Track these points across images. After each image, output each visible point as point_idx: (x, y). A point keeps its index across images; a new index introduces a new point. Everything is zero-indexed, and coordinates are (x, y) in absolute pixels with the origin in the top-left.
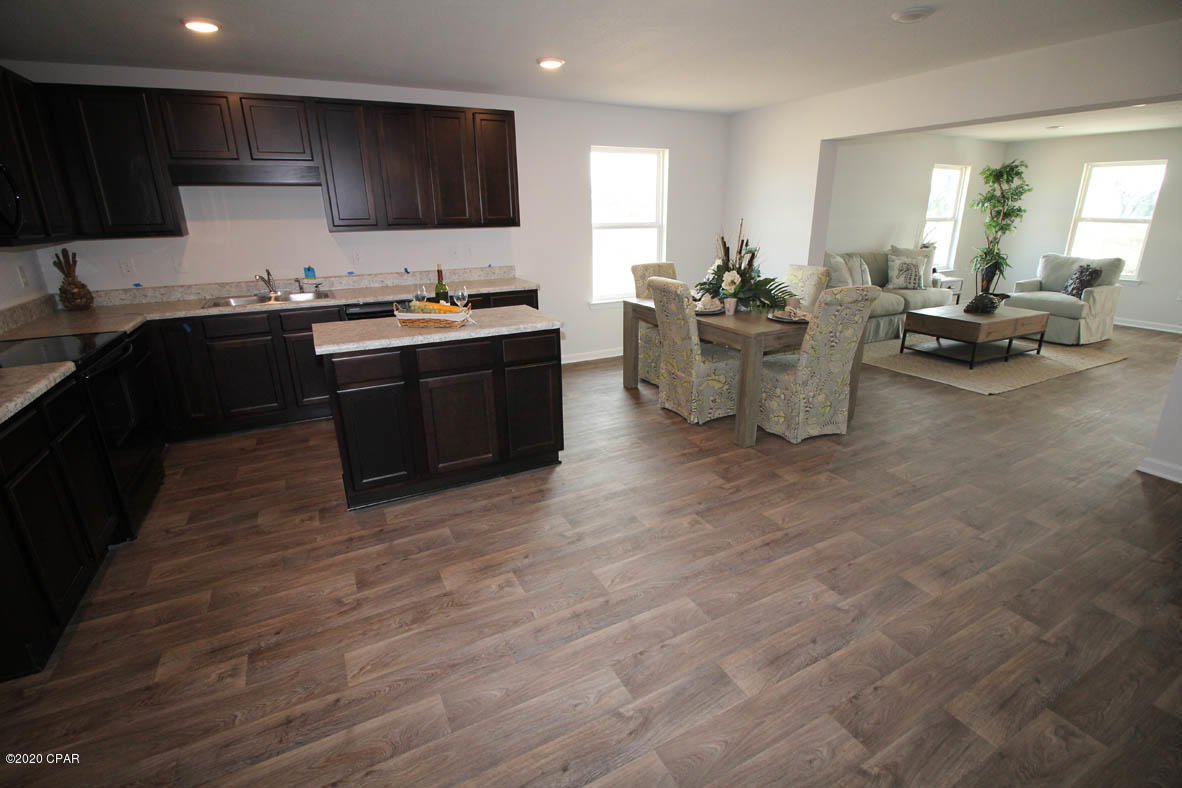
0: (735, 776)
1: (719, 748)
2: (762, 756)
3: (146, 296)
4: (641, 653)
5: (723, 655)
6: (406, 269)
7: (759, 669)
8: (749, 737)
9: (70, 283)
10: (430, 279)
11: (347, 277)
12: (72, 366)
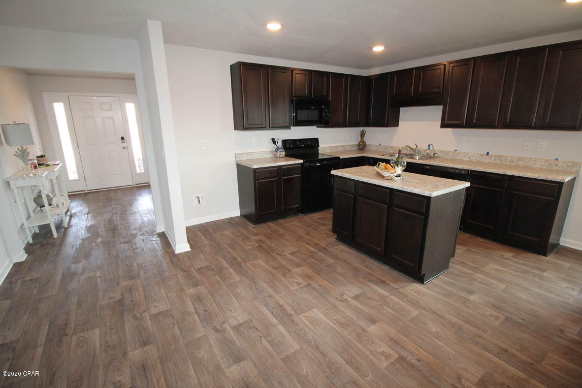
0: (186, 360)
1: (201, 355)
2: (192, 372)
3: (380, 148)
4: (256, 329)
5: (253, 362)
6: (488, 153)
7: (242, 378)
8: (203, 368)
9: (361, 141)
10: (501, 161)
11: (452, 152)
12: (301, 161)
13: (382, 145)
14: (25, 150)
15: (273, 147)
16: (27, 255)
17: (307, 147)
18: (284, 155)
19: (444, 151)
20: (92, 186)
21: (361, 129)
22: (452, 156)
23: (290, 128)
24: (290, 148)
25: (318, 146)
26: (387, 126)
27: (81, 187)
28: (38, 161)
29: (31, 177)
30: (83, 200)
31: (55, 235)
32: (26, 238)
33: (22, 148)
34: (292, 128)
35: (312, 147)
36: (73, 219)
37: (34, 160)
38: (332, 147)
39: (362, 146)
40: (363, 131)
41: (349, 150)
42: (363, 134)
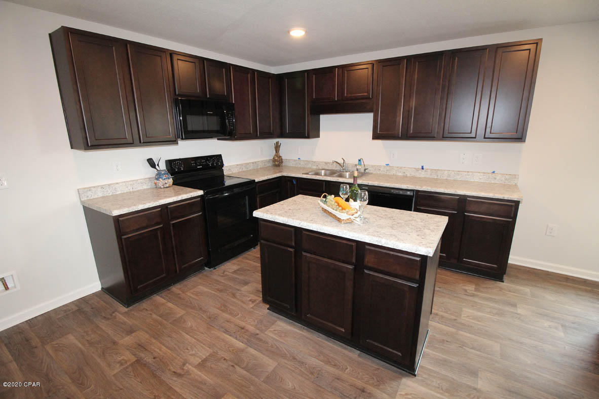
3: (300, 164)
6: (422, 167)
9: (275, 155)
10: (438, 176)
12: (201, 193)
13: (302, 159)
15: (152, 172)
17: (206, 167)
18: (171, 183)
19: (375, 166)
21: (275, 141)
22: (384, 171)
23: (177, 143)
24: (180, 172)
25: (222, 165)
26: (308, 137)
35: (213, 167)
38: (241, 165)
39: (278, 162)
40: (277, 143)
41: (263, 168)
42: (277, 147)
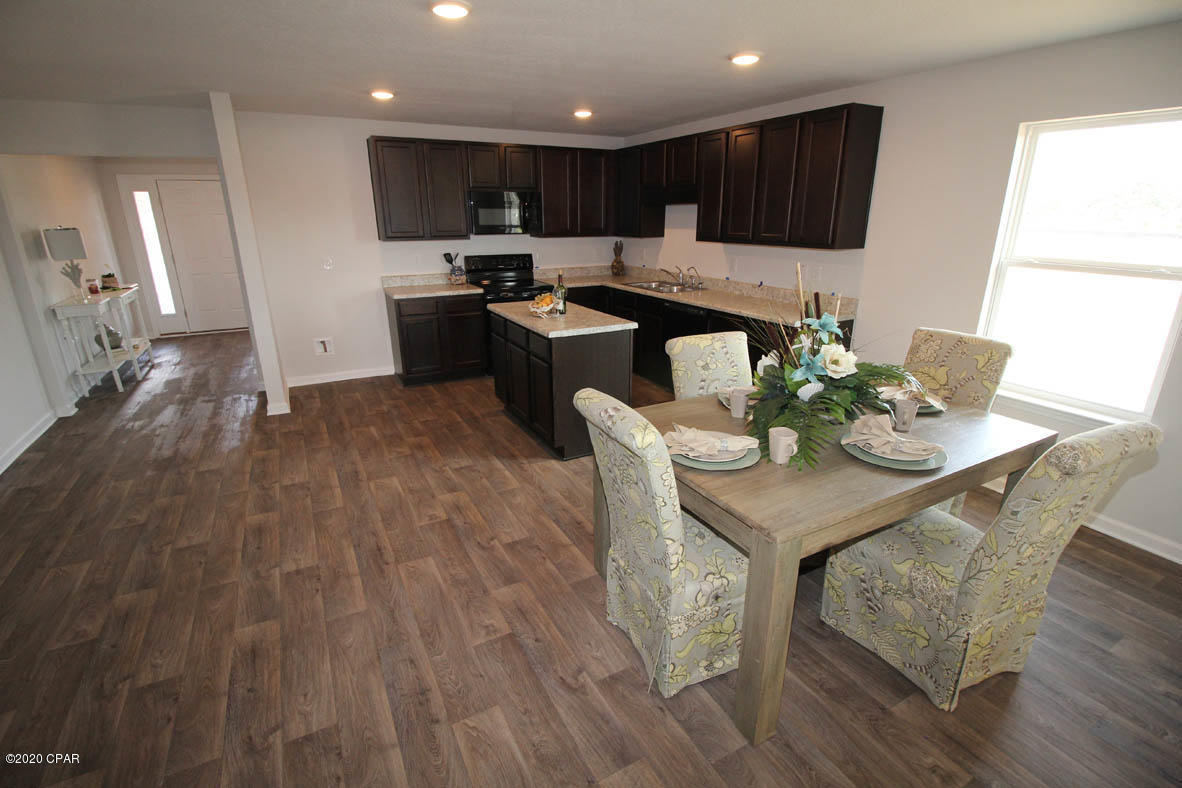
9: (615, 261)
11: (723, 281)
12: (480, 290)
13: (646, 267)
14: (77, 266)
15: (446, 267)
16: (77, 410)
18: (464, 281)
20: (197, 326)
21: (614, 239)
22: (726, 289)
23: (469, 238)
24: (477, 270)
27: (181, 327)
28: (104, 282)
29: (85, 304)
30: (178, 347)
31: (120, 388)
32: (81, 390)
33: (72, 263)
34: (472, 236)
36: (153, 371)
37: (94, 280)
38: (563, 269)
39: (616, 269)
40: (618, 243)
41: (596, 276)
42: (618, 249)
